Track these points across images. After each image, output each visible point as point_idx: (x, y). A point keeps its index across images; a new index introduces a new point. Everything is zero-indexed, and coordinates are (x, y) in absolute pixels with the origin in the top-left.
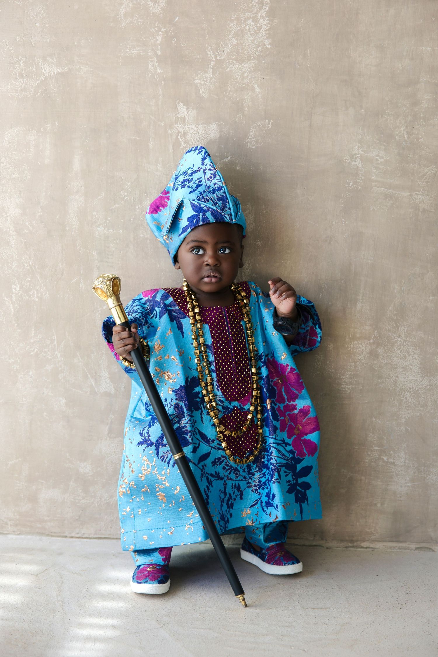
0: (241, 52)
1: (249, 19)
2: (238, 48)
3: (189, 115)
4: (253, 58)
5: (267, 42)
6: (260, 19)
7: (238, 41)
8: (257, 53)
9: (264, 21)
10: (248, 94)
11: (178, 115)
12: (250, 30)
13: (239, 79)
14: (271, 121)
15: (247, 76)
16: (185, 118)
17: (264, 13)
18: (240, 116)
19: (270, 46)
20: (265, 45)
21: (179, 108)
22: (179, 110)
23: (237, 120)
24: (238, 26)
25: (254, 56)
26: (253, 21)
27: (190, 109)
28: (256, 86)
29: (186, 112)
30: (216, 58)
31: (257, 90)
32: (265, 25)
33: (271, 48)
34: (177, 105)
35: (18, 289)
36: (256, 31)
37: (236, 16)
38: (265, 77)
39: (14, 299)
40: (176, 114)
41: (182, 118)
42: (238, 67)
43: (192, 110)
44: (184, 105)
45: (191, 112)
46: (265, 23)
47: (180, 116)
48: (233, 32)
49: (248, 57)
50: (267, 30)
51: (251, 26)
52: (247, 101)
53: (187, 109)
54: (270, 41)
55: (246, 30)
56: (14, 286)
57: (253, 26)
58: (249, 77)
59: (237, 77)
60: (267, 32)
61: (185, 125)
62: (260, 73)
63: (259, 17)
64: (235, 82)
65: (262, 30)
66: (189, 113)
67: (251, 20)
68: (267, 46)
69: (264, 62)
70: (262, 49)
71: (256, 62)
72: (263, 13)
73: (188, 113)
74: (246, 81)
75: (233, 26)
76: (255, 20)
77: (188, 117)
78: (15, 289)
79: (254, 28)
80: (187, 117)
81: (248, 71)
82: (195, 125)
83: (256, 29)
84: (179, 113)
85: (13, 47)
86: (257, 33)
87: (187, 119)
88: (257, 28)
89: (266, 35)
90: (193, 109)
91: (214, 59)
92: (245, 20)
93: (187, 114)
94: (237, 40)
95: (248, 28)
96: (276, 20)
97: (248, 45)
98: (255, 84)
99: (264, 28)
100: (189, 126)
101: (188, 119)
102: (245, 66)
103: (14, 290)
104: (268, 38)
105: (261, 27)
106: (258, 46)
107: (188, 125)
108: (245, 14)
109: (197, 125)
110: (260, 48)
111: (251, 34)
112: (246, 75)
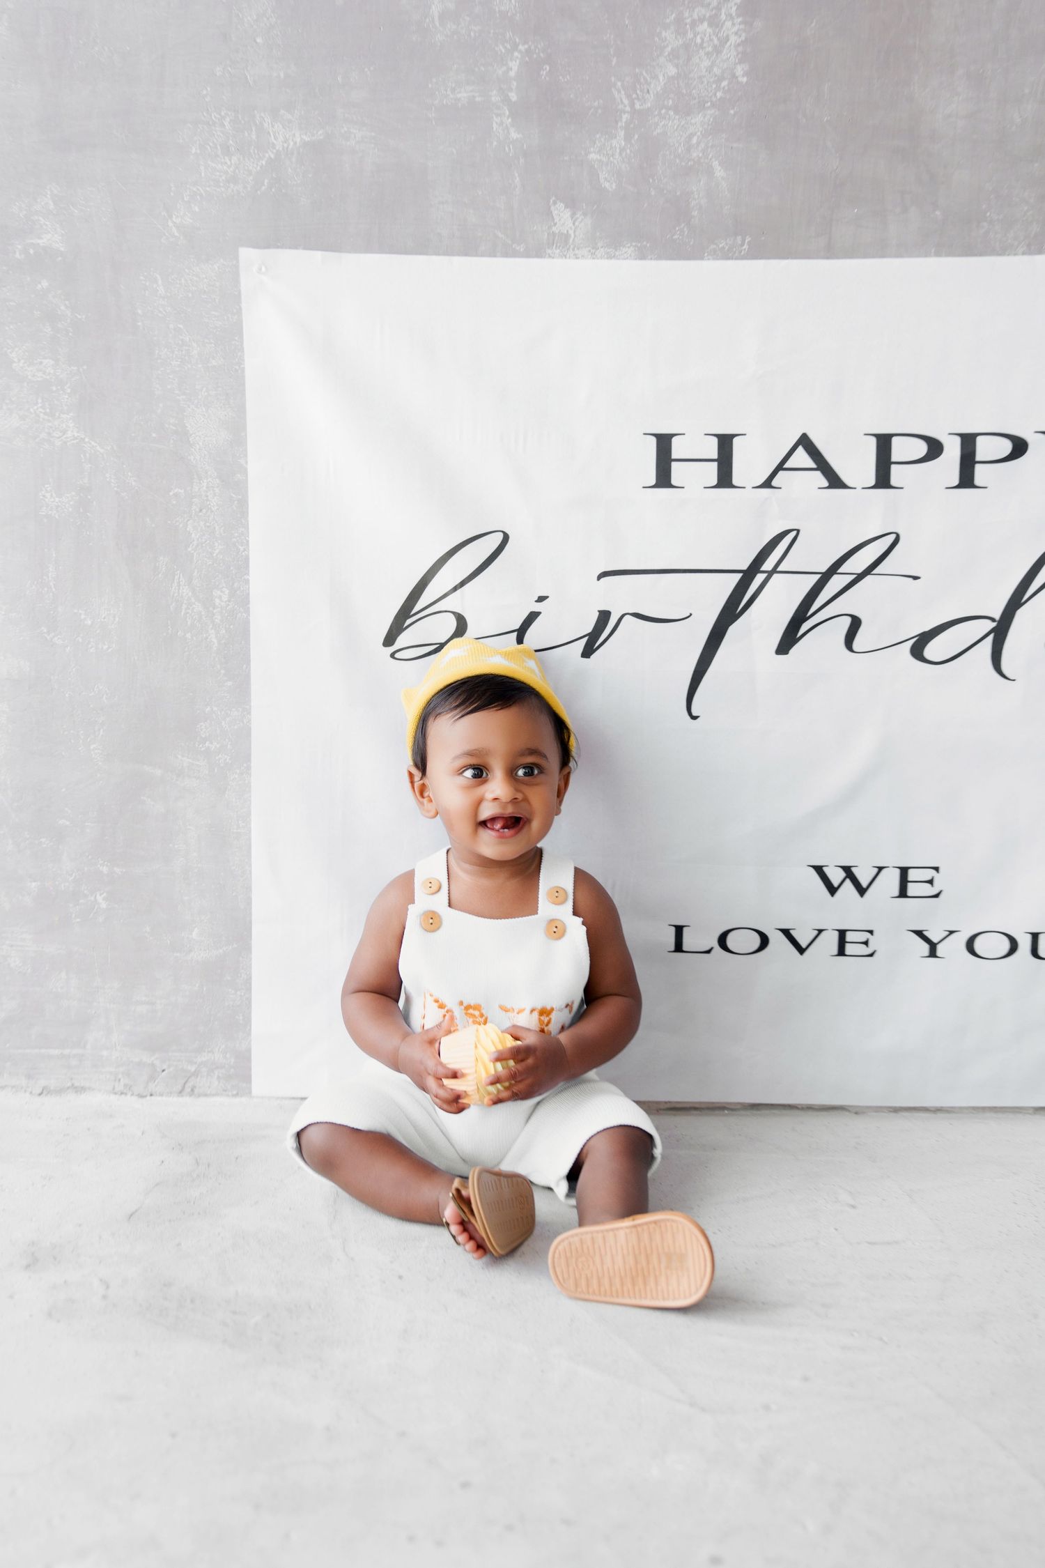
0: (684, 91)
1: (701, 20)
2: (678, 84)
3: (576, 228)
4: (709, 104)
5: (739, 71)
6: (724, 21)
7: (678, 70)
8: (719, 94)
9: (733, 24)
10: (700, 181)
11: (554, 229)
12: (705, 45)
13: (680, 150)
14: (748, 239)
15: (698, 143)
16: (567, 236)
17: (734, 9)
18: (684, 227)
19: (745, 79)
20: (734, 76)
21: (555, 213)
22: (555, 217)
23: (676, 237)
24: (679, 37)
25: (711, 102)
26: (710, 25)
27: (579, 215)
28: (716, 164)
29: (569, 223)
30: (632, 105)
31: (719, 172)
32: (736, 33)
33: (747, 82)
34: (552, 208)
35: (225, 598)
36: (715, 47)
37: (674, 15)
38: (735, 145)
39: (218, 618)
40: (550, 227)
41: (562, 234)
42: (678, 126)
43: (583, 217)
44: (566, 207)
45: (581, 222)
46: (735, 29)
47: (557, 232)
48: (669, 49)
49: (699, 102)
50: (739, 45)
51: (705, 36)
52: (696, 196)
53: (573, 216)
54: (746, 67)
55: (696, 44)
56: (216, 593)
57: (710, 36)
58: (702, 145)
59: (677, 145)
60: (740, 49)
61: (568, 249)
62: (724, 135)
63: (723, 17)
64: (672, 157)
65: (729, 44)
66: (577, 224)
67: (705, 24)
68: (740, 79)
69: (732, 112)
70: (729, 84)
71: (717, 113)
72: (731, 8)
73: (574, 224)
74: (695, 155)
75: (668, 38)
76: (714, 22)
77: (574, 232)
78: (220, 597)
79: (711, 40)
80: (571, 232)
81: (699, 133)
82: (587, 249)
83: (716, 41)
84: (555, 224)
85: (209, 89)
86: (718, 50)
87: (573, 236)
88: (718, 39)
89: (737, 55)
90: (585, 214)
91: (628, 109)
92: (694, 24)
93: (573, 227)
94: (677, 66)
95: (699, 40)
96: (758, 24)
97: (700, 78)
98: (714, 160)
99: (733, 39)
100: (577, 252)
101: (575, 236)
102: (693, 121)
103: (217, 601)
104: (740, 62)
105: (727, 39)
106: (720, 79)
107: (573, 250)
108: (693, 11)
109: (593, 249)
110: (725, 83)
111: (707, 54)
112: (694, 140)
